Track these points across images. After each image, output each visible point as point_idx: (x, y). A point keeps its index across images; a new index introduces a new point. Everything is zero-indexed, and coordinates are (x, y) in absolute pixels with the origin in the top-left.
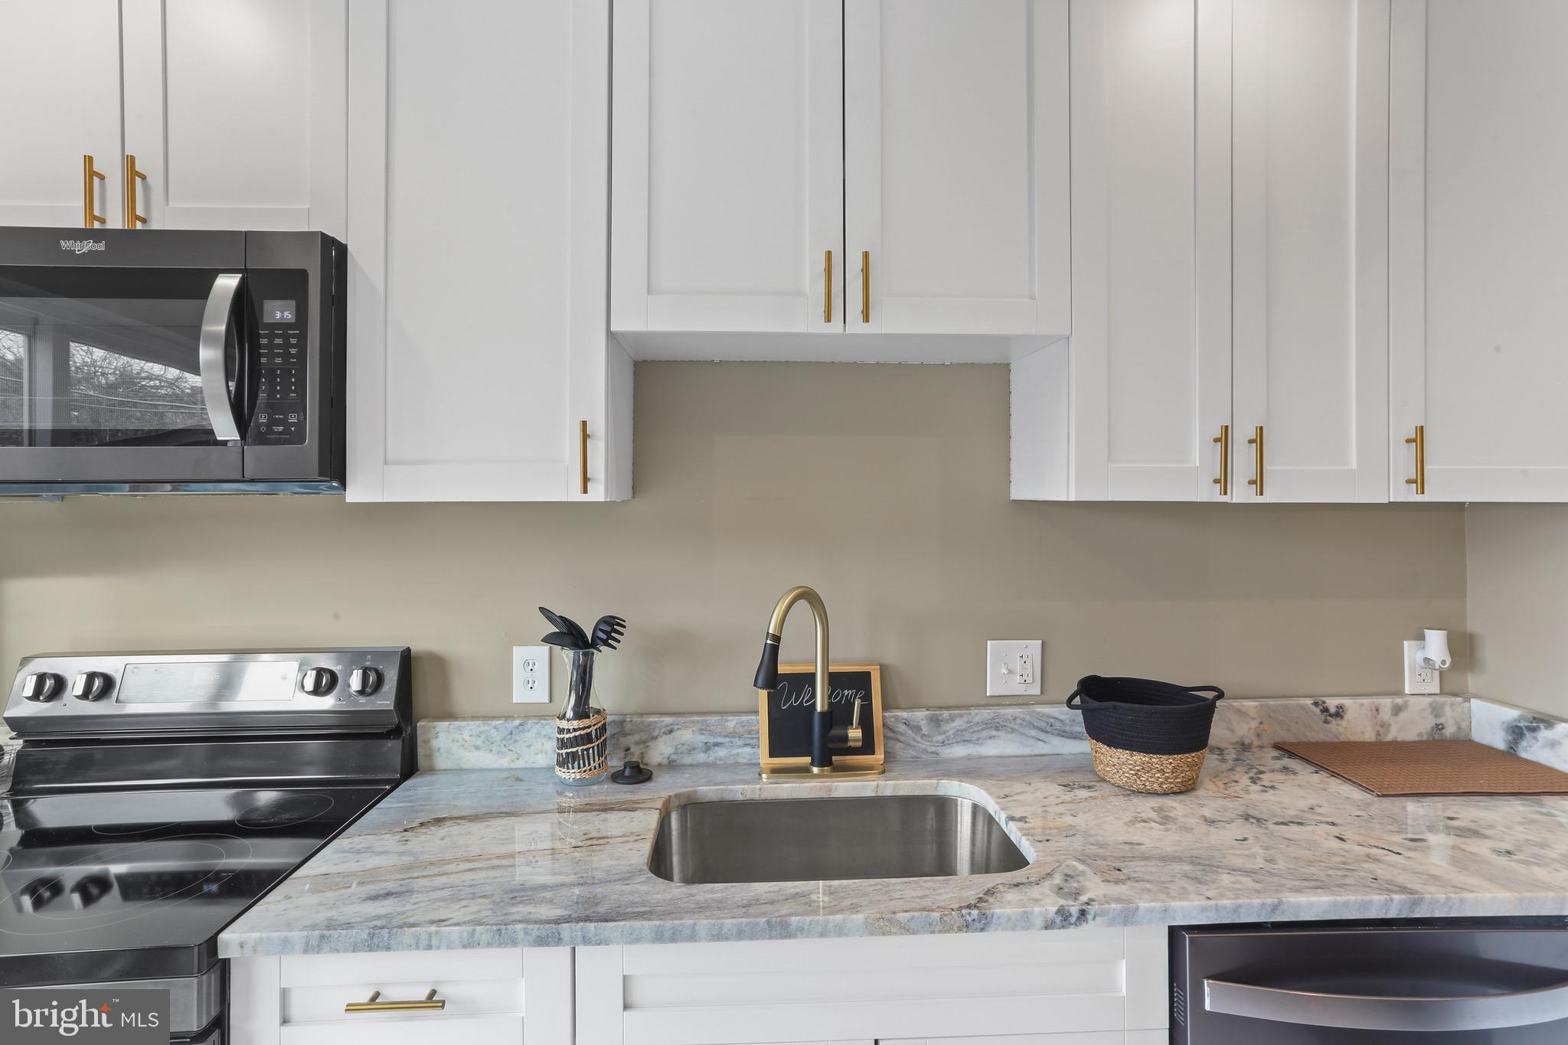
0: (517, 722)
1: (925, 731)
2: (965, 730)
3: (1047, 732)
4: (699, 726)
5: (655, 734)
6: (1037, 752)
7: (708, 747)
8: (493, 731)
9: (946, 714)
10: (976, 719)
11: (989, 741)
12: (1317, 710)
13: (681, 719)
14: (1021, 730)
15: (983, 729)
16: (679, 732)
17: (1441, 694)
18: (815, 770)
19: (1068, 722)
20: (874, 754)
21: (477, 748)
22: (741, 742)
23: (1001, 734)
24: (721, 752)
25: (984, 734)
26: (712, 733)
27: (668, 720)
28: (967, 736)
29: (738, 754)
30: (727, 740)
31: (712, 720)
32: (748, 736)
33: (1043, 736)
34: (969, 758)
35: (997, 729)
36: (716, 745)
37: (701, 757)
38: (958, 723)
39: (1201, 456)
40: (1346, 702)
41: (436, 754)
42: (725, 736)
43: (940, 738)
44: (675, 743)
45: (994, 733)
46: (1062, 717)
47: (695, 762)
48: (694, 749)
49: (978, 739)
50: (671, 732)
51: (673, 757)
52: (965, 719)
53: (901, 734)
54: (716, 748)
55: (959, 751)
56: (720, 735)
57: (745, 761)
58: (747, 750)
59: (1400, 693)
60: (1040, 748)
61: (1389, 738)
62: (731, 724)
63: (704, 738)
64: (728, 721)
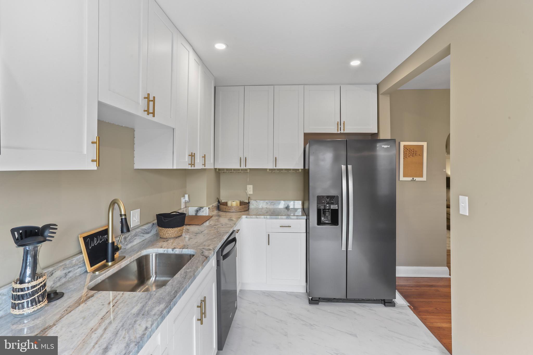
1: (123, 243)
3: (144, 234)
4: (62, 267)
6: (142, 240)
7: (66, 275)
10: (133, 235)
11: (135, 240)
13: (57, 267)
14: (140, 235)
16: (57, 272)
17: (185, 207)
18: (111, 263)
19: (147, 230)
22: (78, 267)
23: (137, 237)
24: (71, 275)
25: (134, 238)
26: (68, 268)
28: (131, 240)
29: (76, 273)
30: (73, 268)
31: (67, 262)
32: (81, 263)
33: (143, 235)
34: (131, 247)
35: (136, 236)
36: (69, 272)
38: (129, 237)
39: (187, 159)
42: (72, 267)
43: (126, 243)
44: (54, 279)
45: (136, 238)
46: (146, 228)
47: (61, 284)
48: (61, 278)
49: (133, 240)
50: (52, 274)
51: (56, 286)
52: (131, 236)
54: (69, 274)
56: (70, 267)
57: (78, 274)
58: (79, 269)
59: (181, 209)
60: (143, 238)
62: (74, 262)
63: (65, 272)
64: (73, 261)
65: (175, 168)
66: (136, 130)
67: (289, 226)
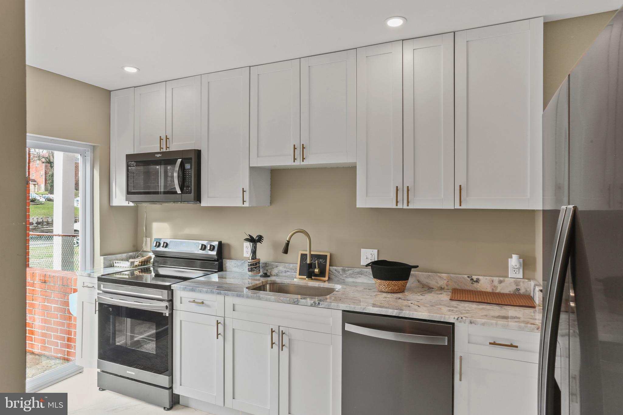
0: (243, 261)
1: (341, 273)
2: (352, 274)
4: (283, 266)
5: (274, 267)
7: (286, 272)
8: (239, 263)
9: (347, 269)
10: (355, 271)
11: (359, 278)
12: (469, 279)
13: (279, 264)
14: (368, 276)
15: (357, 274)
17: (524, 278)
18: (307, 279)
20: (325, 277)
21: (235, 267)
22: (294, 271)
23: (362, 276)
24: (289, 273)
25: (358, 276)
26: (287, 268)
27: (277, 264)
28: (353, 276)
29: (293, 274)
31: (287, 264)
34: (353, 282)
35: (361, 274)
36: (288, 271)
37: (284, 274)
38: (350, 272)
40: (480, 277)
41: (227, 267)
42: (290, 269)
43: (345, 275)
45: (360, 276)
48: (282, 272)
49: (356, 277)
50: (277, 267)
51: (278, 273)
52: (352, 271)
53: (335, 273)
54: (288, 272)
55: (350, 280)
56: (288, 269)
59: (507, 277)
61: (498, 291)
62: (291, 266)
63: (285, 269)
64: (290, 265)
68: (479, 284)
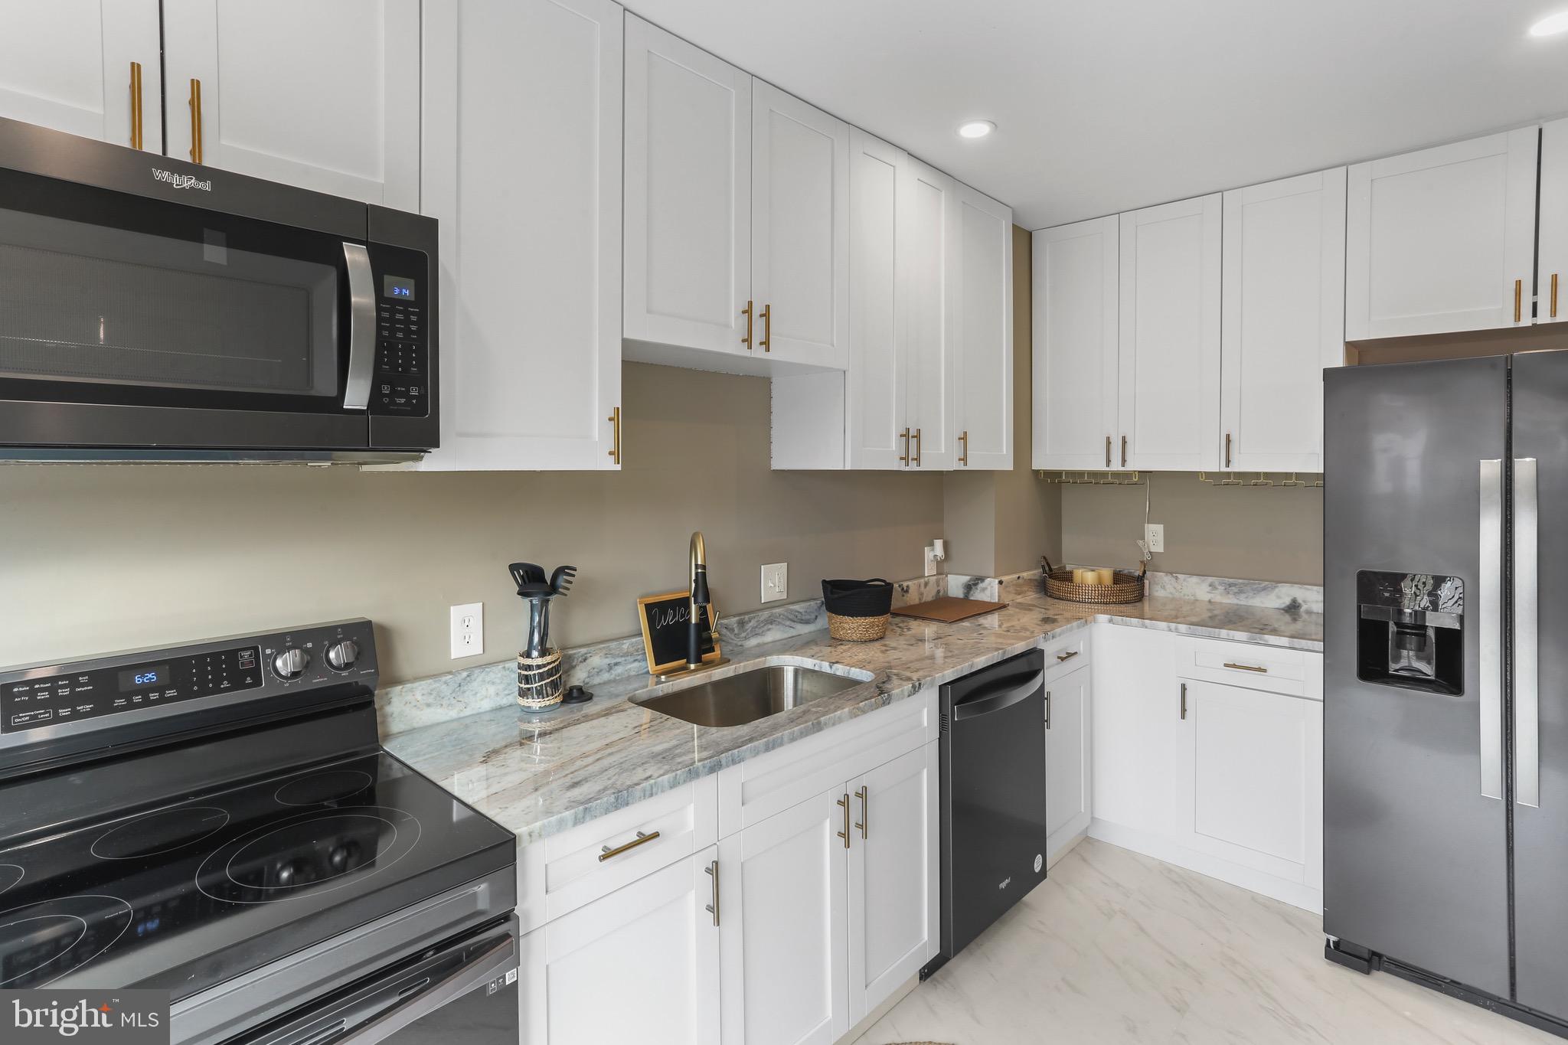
0: (465, 674)
1: (736, 631)
2: (756, 627)
3: (794, 621)
4: (604, 651)
5: (574, 664)
6: (790, 635)
7: (610, 667)
8: (444, 686)
9: (747, 617)
10: (762, 619)
11: (768, 632)
12: (900, 589)
13: (592, 648)
14: (783, 622)
15: (765, 625)
16: (592, 659)
17: (937, 574)
18: (692, 666)
19: (804, 613)
20: (714, 651)
21: (429, 705)
22: (632, 660)
23: (773, 626)
24: (619, 670)
25: (766, 628)
26: (614, 656)
27: (583, 650)
28: (758, 631)
29: (630, 669)
30: (623, 659)
31: (613, 645)
32: (638, 654)
33: (792, 624)
34: (759, 645)
35: (771, 623)
36: (616, 664)
37: (606, 676)
38: (753, 623)
39: (895, 445)
40: (909, 583)
41: (390, 719)
42: (622, 656)
43: (743, 635)
44: (588, 668)
45: (770, 626)
46: (801, 610)
47: (601, 682)
48: (601, 671)
49: (763, 632)
50: (585, 660)
51: (587, 680)
52: (756, 620)
53: (725, 636)
54: (616, 667)
55: (753, 642)
56: (618, 656)
57: (634, 673)
58: (636, 664)
59: (923, 576)
60: (792, 632)
61: (923, 601)
62: (625, 647)
63: (608, 661)
64: (623, 644)
65: (848, 467)
66: (774, 380)
67: (1260, 670)
68: (909, 595)
